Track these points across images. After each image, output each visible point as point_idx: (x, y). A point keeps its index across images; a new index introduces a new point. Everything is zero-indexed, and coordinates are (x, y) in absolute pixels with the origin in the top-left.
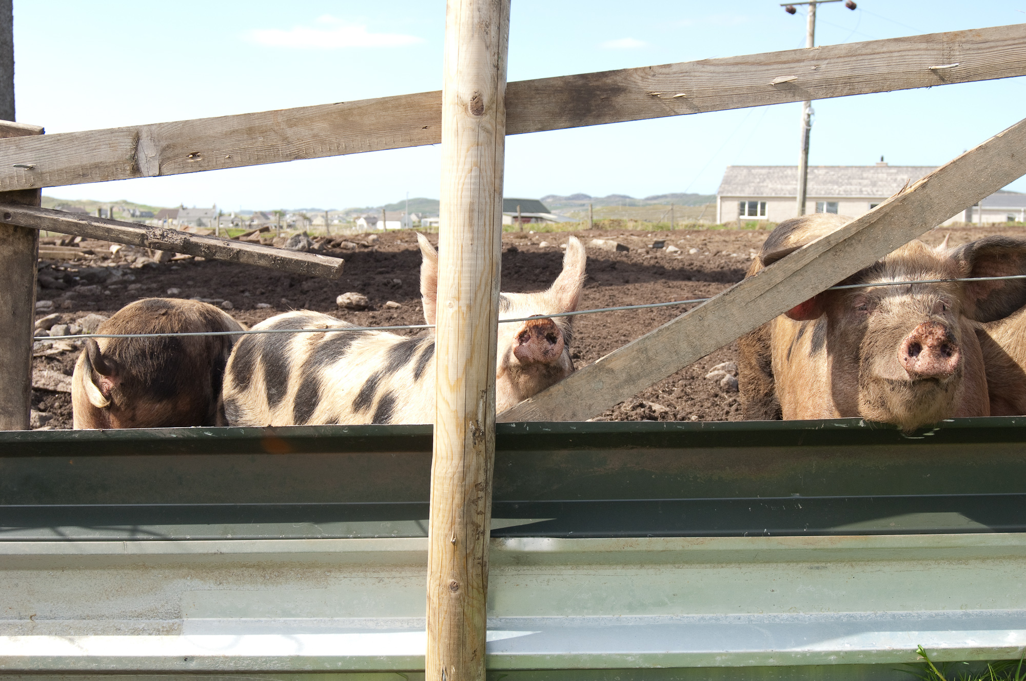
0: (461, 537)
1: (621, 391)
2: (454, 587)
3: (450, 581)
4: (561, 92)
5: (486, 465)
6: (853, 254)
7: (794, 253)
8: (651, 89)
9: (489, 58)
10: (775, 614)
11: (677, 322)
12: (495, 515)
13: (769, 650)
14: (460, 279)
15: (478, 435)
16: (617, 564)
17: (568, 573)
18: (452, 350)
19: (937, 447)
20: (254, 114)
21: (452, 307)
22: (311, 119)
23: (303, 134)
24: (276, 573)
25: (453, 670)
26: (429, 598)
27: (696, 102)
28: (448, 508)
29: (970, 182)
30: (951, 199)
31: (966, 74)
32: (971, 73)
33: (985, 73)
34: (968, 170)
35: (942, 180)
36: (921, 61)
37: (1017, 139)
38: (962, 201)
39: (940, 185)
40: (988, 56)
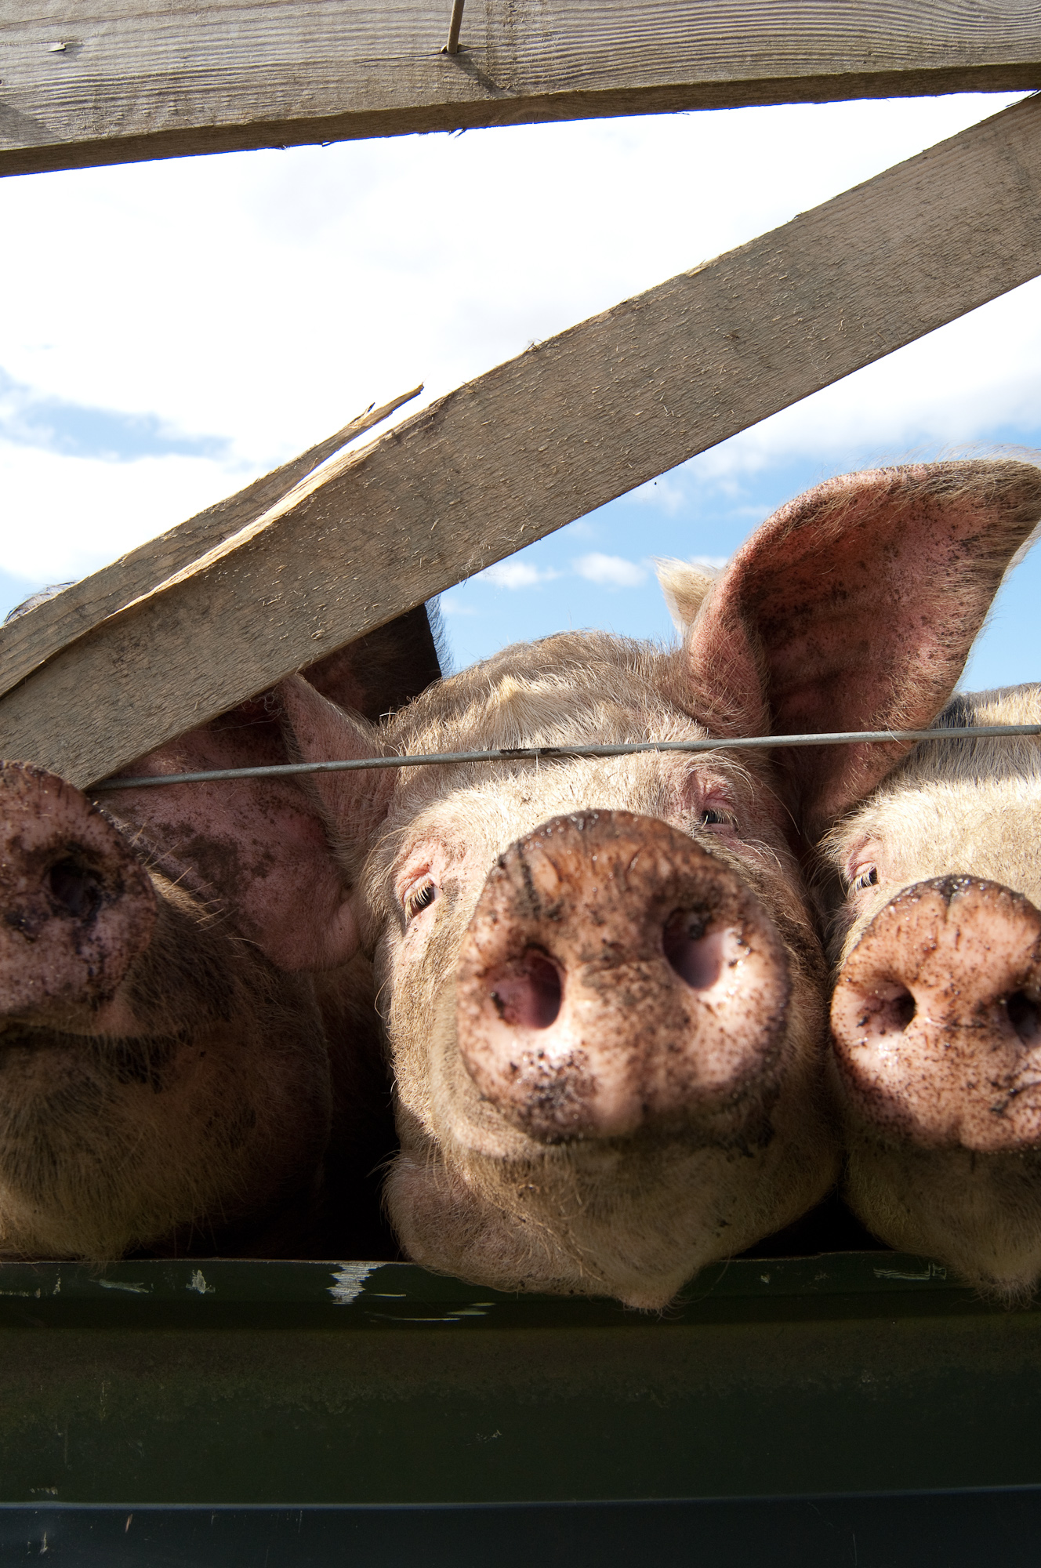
29: (595, 418)
30: (531, 475)
31: (565, 71)
32: (583, 67)
33: (631, 68)
34: (587, 379)
35: (493, 407)
36: (414, 28)
37: (751, 286)
38: (569, 482)
39: (489, 424)
40: (636, 18)
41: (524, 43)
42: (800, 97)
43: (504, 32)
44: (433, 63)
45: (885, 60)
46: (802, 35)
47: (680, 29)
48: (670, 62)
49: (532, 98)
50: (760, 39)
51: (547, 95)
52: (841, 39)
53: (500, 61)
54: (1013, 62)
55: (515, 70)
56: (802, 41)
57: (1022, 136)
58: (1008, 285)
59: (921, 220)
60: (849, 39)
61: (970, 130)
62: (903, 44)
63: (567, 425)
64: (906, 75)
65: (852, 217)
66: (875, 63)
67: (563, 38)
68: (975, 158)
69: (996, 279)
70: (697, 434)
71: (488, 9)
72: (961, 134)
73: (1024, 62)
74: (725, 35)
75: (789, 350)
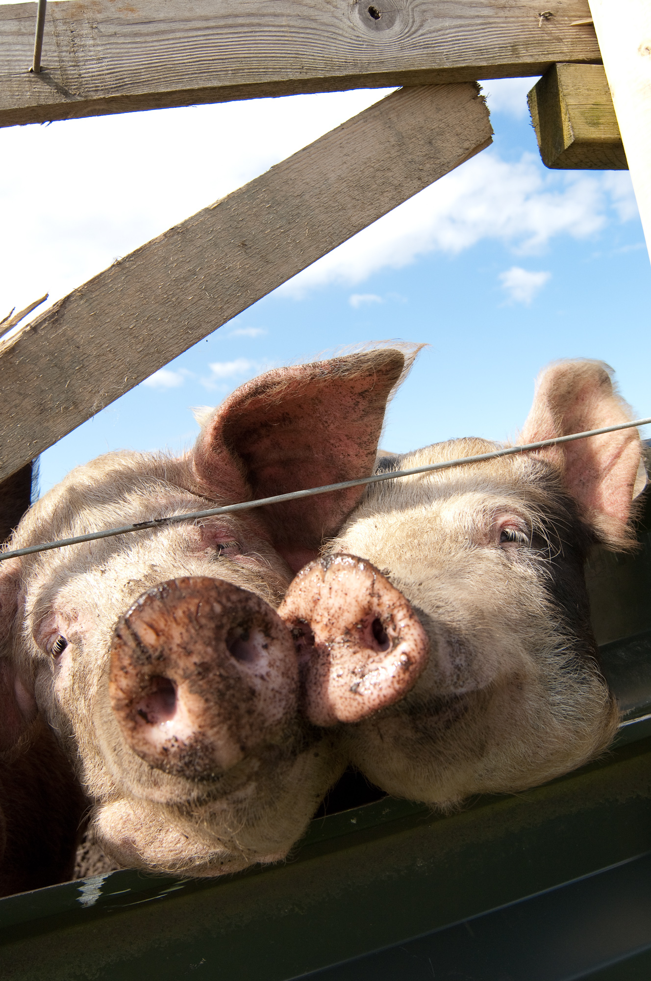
29: (163, 304)
30: (127, 344)
31: (115, 82)
32: (126, 80)
33: (156, 79)
34: (155, 279)
35: (96, 303)
36: (8, 55)
37: (249, 212)
38: (152, 346)
39: (95, 314)
40: (156, 48)
41: (85, 65)
42: (264, 95)
43: (70, 57)
44: (25, 79)
45: (312, 71)
46: (261, 57)
47: (185, 54)
48: (181, 75)
49: (95, 100)
50: (235, 60)
51: (104, 98)
52: (284, 59)
53: (70, 77)
54: (386, 71)
55: (81, 83)
56: (261, 61)
57: (396, 114)
58: (400, 201)
59: (345, 166)
60: (289, 59)
61: (366, 111)
62: (321, 61)
63: (146, 310)
64: (325, 80)
65: (305, 166)
66: (306, 73)
67: (110, 61)
68: (371, 128)
69: (393, 198)
70: (229, 307)
71: (57, 43)
72: (361, 114)
73: (391, 71)
74: (213, 58)
75: (278, 250)
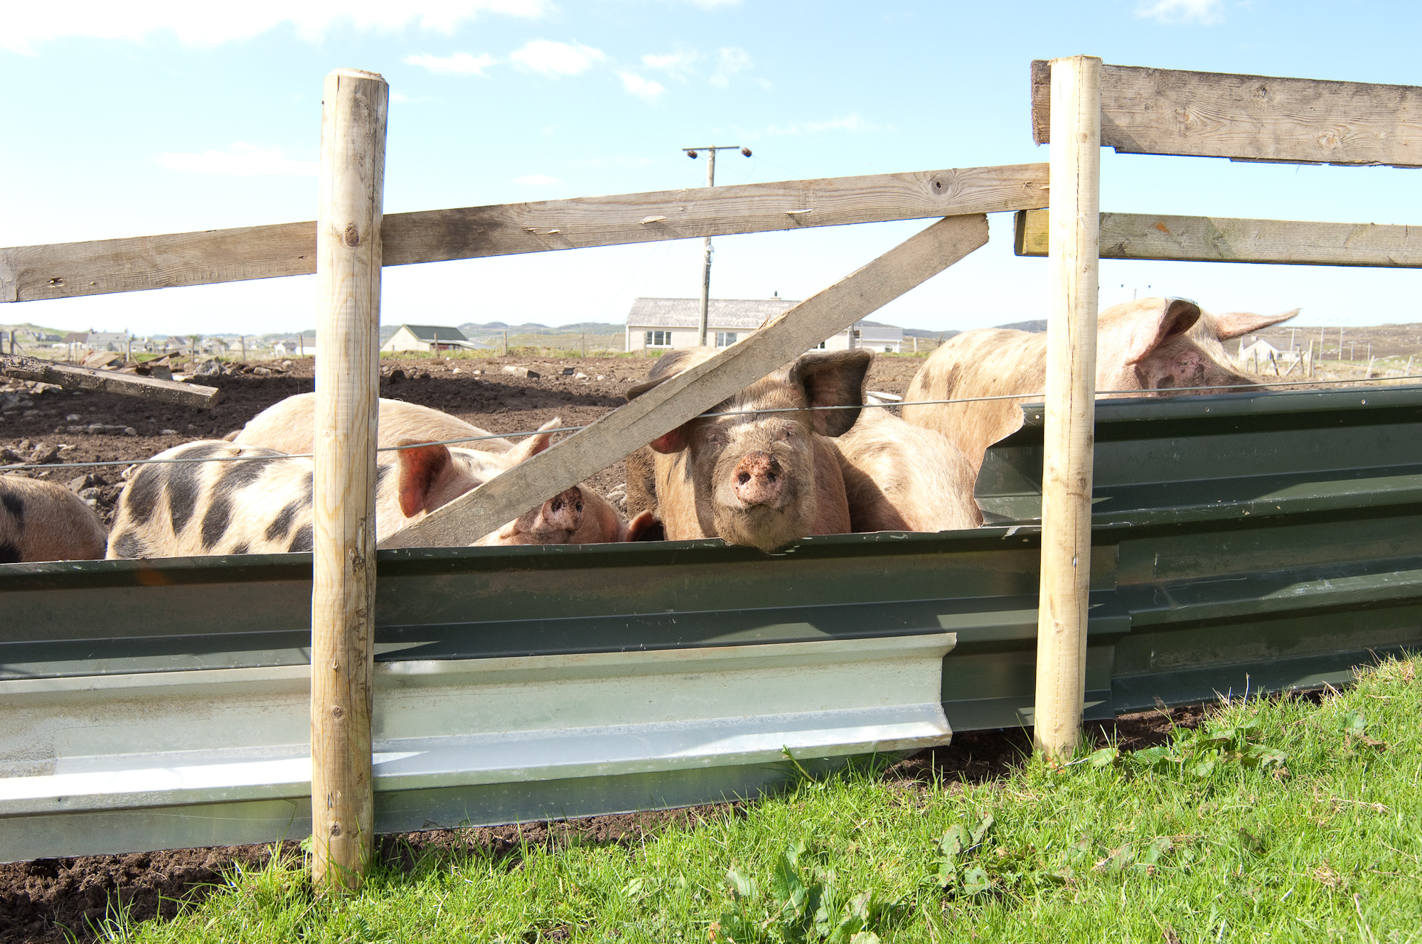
0: (343, 663)
1: (501, 516)
2: (338, 713)
3: (334, 707)
4: (439, 225)
5: (367, 592)
6: (718, 384)
7: (664, 383)
8: (526, 224)
9: (364, 190)
10: (653, 723)
11: (554, 449)
12: (379, 638)
13: (648, 758)
14: (336, 408)
15: (358, 562)
16: (501, 683)
17: (454, 693)
18: (330, 479)
19: (798, 561)
20: (120, 240)
21: (329, 436)
22: (182, 247)
23: (174, 261)
24: (156, 707)
25: (339, 794)
26: (313, 725)
27: (570, 238)
28: (329, 635)
31: (819, 220)
44: (784, 217)
53: (802, 216)
55: (806, 219)
57: (940, 231)
67: (819, 210)
68: (927, 239)
71: (798, 200)
73: (941, 212)
